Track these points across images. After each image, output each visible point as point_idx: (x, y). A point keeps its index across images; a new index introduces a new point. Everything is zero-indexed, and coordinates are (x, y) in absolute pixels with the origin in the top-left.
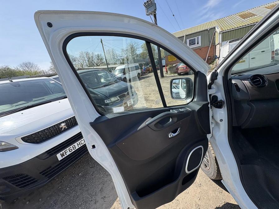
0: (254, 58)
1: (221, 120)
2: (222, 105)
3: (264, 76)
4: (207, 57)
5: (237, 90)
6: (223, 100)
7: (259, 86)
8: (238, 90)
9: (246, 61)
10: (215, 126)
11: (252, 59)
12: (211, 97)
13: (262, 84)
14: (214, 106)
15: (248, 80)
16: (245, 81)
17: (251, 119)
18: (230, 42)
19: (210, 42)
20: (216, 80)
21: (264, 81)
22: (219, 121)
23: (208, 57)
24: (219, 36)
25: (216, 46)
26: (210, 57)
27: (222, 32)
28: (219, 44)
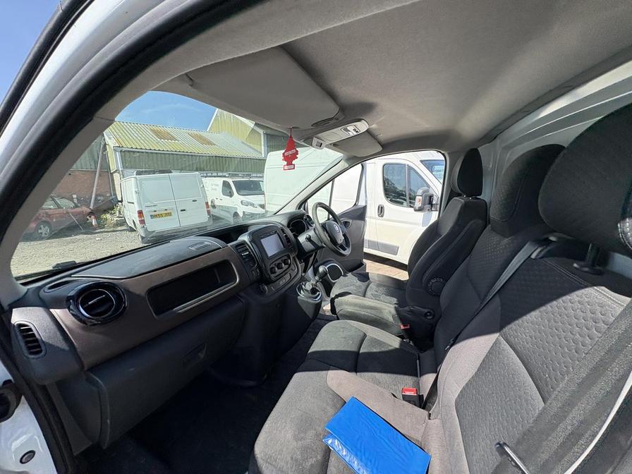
0: (184, 210)
1: (28, 457)
4: (93, 196)
5: (29, 348)
7: (107, 315)
8: (32, 347)
9: (172, 214)
11: (182, 211)
13: (115, 309)
15: (67, 306)
17: (108, 421)
18: (139, 173)
19: (96, 163)
21: (119, 300)
22: (14, 466)
23: (97, 195)
24: (116, 155)
25: (112, 174)
26: (100, 195)
27: (120, 149)
28: (119, 173)
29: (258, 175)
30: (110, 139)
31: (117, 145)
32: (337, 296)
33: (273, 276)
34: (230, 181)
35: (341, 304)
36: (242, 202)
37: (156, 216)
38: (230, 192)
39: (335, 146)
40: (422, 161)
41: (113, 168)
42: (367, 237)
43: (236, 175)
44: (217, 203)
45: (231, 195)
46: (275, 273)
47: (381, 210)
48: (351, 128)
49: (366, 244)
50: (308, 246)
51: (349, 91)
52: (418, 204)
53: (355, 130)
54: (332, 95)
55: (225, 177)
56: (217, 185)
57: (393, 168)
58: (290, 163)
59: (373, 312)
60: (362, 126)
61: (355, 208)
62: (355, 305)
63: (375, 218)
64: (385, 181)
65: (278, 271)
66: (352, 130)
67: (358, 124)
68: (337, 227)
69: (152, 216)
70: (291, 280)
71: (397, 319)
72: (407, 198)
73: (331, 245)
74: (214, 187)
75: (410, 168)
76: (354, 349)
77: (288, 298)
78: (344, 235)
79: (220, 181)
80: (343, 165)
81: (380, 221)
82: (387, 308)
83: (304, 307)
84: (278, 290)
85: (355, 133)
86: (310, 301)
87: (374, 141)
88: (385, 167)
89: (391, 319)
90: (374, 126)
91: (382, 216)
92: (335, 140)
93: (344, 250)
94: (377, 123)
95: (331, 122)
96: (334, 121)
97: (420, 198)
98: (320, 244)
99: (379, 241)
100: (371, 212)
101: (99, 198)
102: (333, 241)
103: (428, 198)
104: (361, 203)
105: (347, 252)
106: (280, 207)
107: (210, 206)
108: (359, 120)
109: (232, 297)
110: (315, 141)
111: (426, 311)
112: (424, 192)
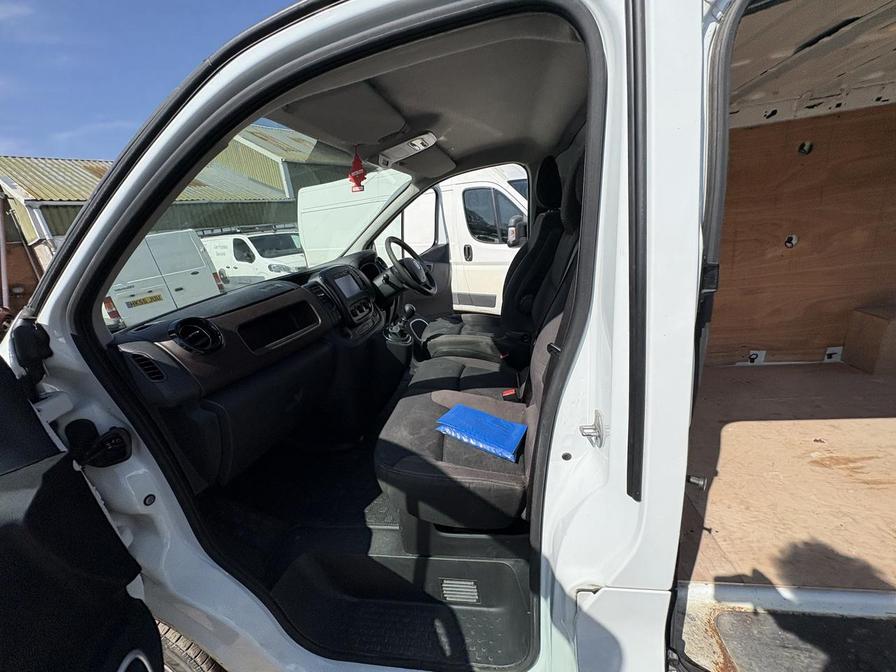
0: (181, 289)
1: (149, 500)
2: (125, 446)
3: (208, 322)
5: (149, 375)
6: (118, 425)
7: (207, 348)
8: (154, 374)
9: (162, 296)
10: (135, 534)
11: (177, 290)
12: (62, 430)
13: (213, 343)
14: (94, 464)
15: (172, 338)
16: (164, 343)
20: (48, 359)
21: (214, 334)
22: (141, 509)
24: (33, 215)
25: (31, 248)
26: (18, 286)
27: (39, 204)
28: (46, 244)
29: (287, 226)
30: (14, 187)
31: (31, 197)
32: (429, 339)
33: (355, 319)
34: (245, 238)
35: (435, 345)
36: (270, 267)
37: (135, 304)
38: (248, 256)
39: (402, 165)
40: (510, 182)
41: (31, 237)
42: (455, 289)
43: (253, 230)
44: (229, 273)
45: (250, 258)
46: (357, 315)
47: (468, 252)
48: (417, 142)
49: (455, 299)
50: (387, 290)
51: (411, 103)
52: (511, 237)
53: (422, 144)
54: (397, 109)
55: (235, 233)
56: (225, 247)
57: (476, 195)
58: (359, 185)
59: (469, 347)
60: (430, 139)
61: (435, 247)
62: (450, 343)
63: (462, 264)
64: (469, 215)
65: (360, 315)
66: (418, 145)
67: (425, 136)
68: (417, 264)
69: (130, 305)
70: (374, 327)
71: (496, 350)
72: (499, 234)
73: (413, 282)
74: (219, 251)
75: (497, 192)
76: (455, 375)
77: (376, 343)
78: (427, 274)
79: (228, 241)
80: (413, 190)
81: (469, 267)
82: (485, 340)
83: (394, 351)
84: (363, 335)
85: (422, 148)
86: (400, 344)
87: (445, 156)
88: (467, 195)
89: (489, 351)
90: (442, 138)
91: (471, 260)
92: (401, 157)
93: (430, 289)
94: (445, 136)
95: (398, 137)
96: (401, 135)
97: (513, 229)
98: (400, 285)
99: (471, 292)
100: (456, 255)
101: (17, 290)
102: (415, 277)
103: (522, 228)
104: (442, 241)
105: (434, 291)
106: (345, 249)
107: (221, 278)
108: (426, 133)
109: (318, 339)
110: (381, 159)
111: (522, 334)
112: (517, 221)
